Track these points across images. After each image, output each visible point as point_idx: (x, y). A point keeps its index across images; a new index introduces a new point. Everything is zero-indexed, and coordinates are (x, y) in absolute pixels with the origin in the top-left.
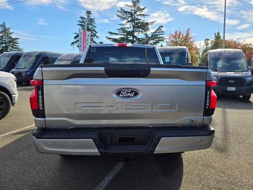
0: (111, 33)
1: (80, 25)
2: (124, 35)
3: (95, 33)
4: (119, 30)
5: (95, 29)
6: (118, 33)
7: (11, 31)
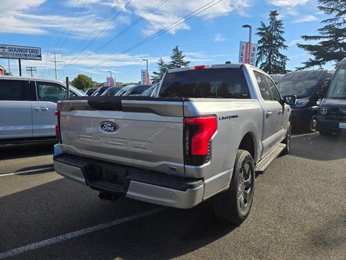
0: (306, 38)
1: (259, 33)
2: (330, 37)
3: (281, 41)
4: (322, 30)
5: (283, 36)
6: (320, 35)
7: (183, 54)
